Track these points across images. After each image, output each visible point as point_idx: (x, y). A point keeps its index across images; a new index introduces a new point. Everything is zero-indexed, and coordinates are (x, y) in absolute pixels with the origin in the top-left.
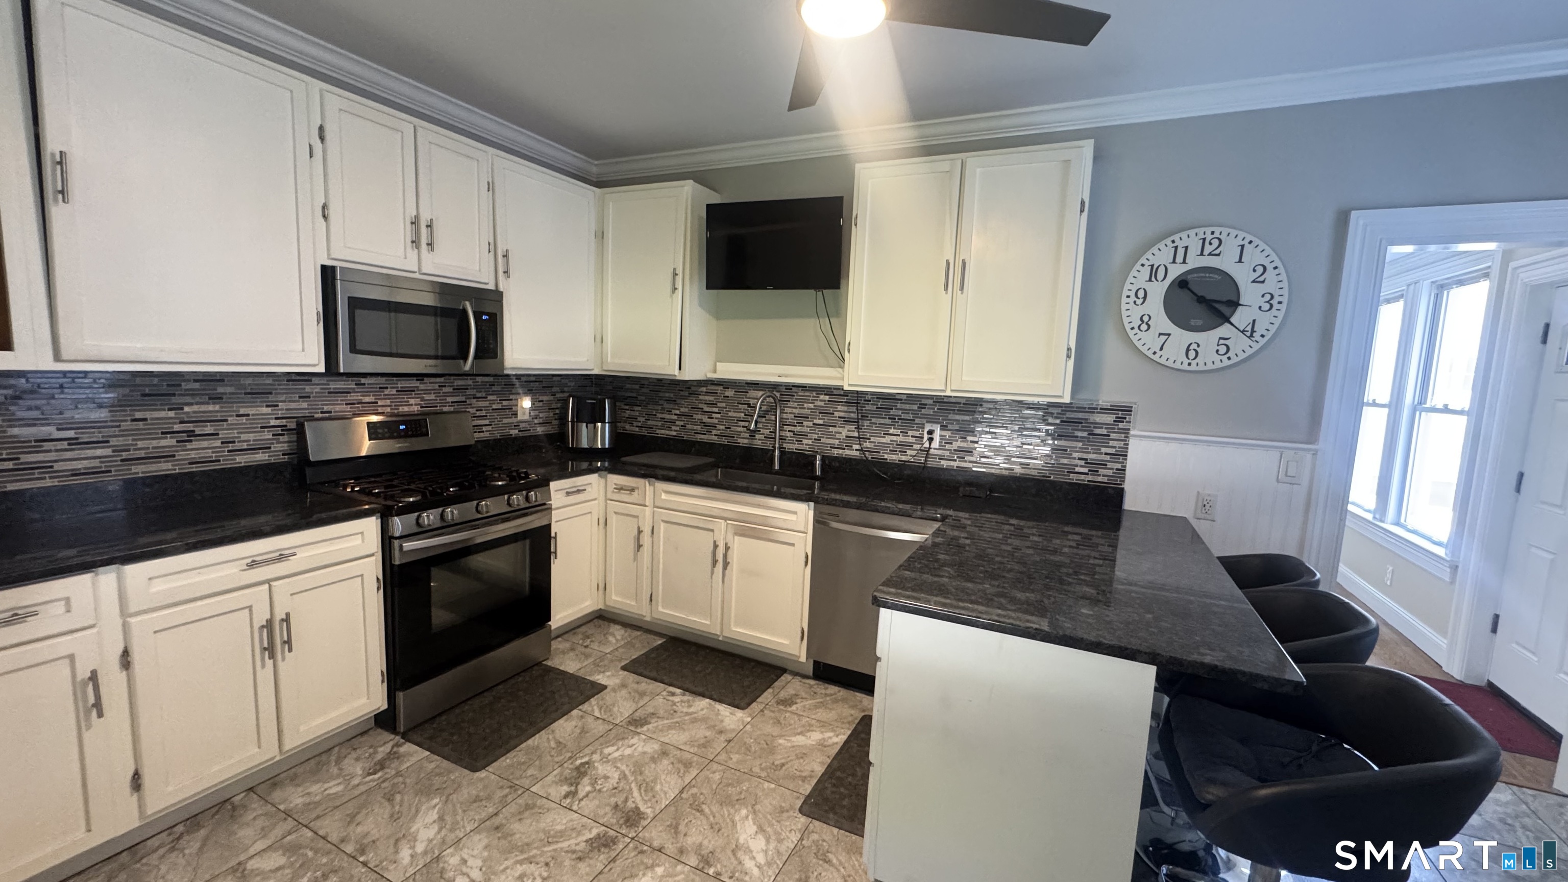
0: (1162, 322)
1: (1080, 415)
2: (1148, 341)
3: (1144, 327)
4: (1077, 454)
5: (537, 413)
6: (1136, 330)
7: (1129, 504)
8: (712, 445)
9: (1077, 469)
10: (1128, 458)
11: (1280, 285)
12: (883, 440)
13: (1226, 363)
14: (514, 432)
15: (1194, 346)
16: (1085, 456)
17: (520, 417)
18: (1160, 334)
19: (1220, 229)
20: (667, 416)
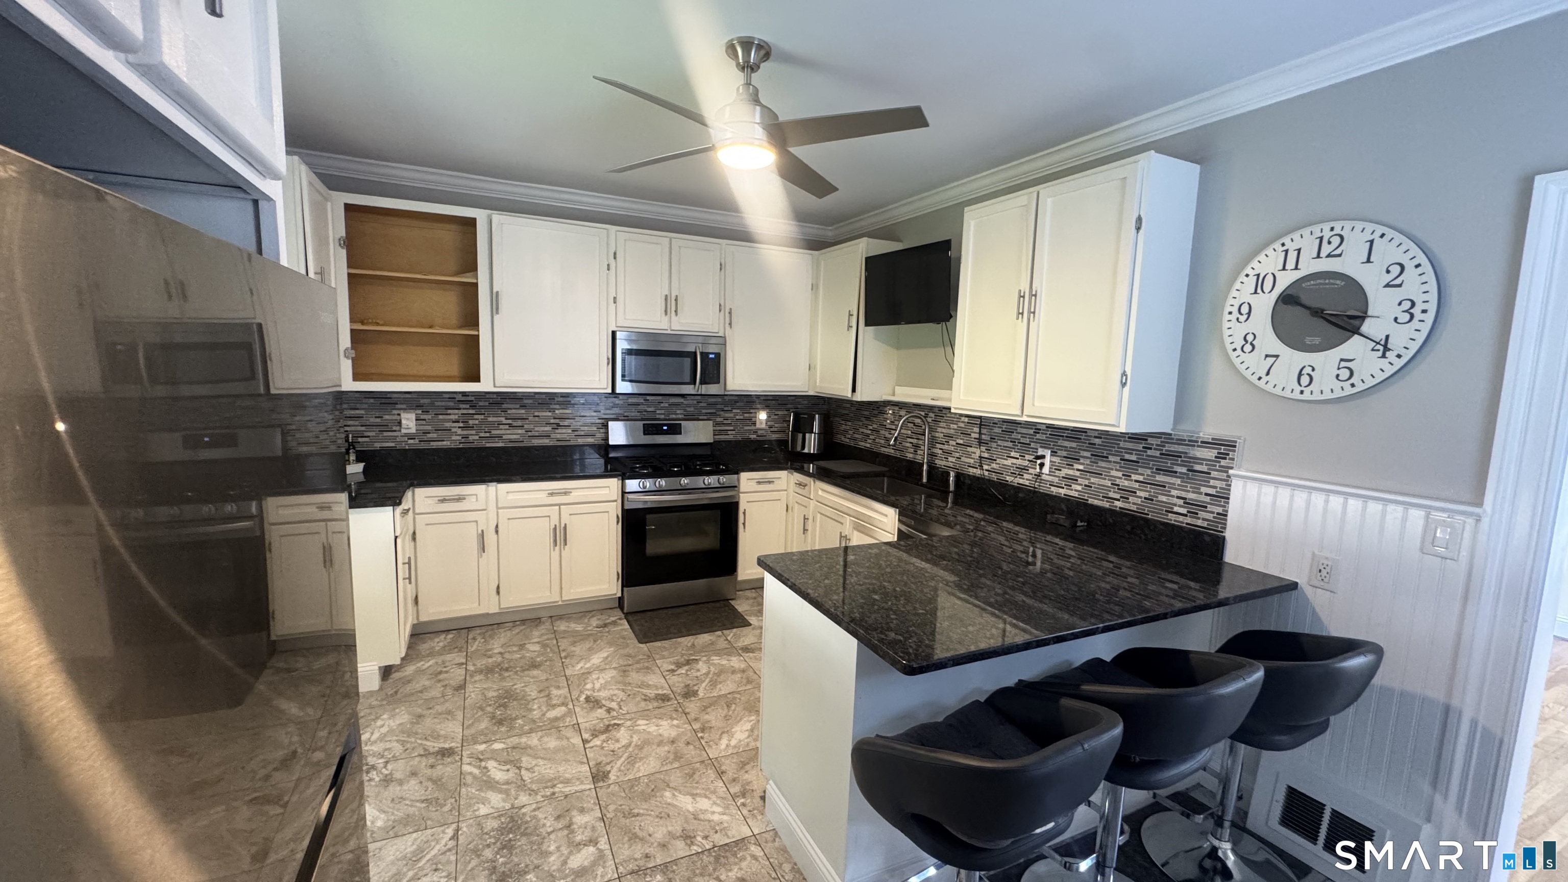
0: (1269, 341)
1: (1181, 448)
2: (1253, 364)
3: (1248, 348)
4: (1176, 491)
5: (772, 423)
6: (1239, 352)
7: (1230, 557)
8: (888, 457)
9: (1176, 509)
10: (1231, 501)
11: (1425, 288)
12: (1005, 462)
13: (1349, 391)
14: (753, 437)
15: (1308, 370)
16: (1183, 494)
17: (758, 426)
18: (1267, 356)
19: (1341, 223)
20: (865, 431)
